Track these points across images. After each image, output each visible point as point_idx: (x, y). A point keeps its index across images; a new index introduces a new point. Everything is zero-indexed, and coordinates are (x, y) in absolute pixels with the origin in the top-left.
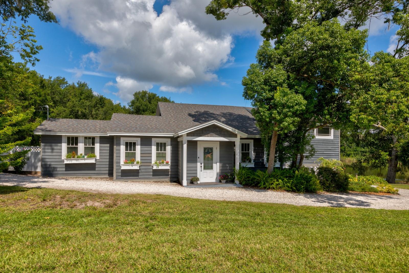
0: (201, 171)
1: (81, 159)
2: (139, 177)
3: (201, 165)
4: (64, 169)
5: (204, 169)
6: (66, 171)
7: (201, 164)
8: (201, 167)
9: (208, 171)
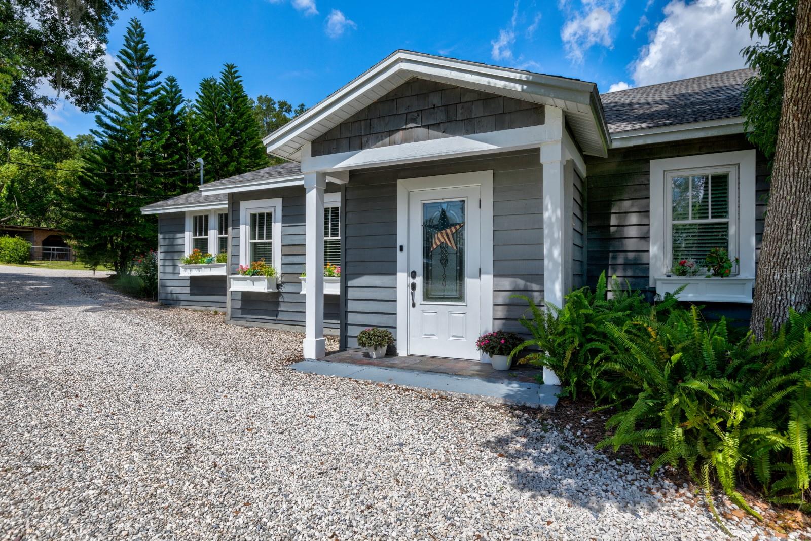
0: (414, 305)
1: (205, 267)
2: (279, 318)
3: (411, 281)
4: (188, 290)
5: (427, 296)
6: (191, 294)
7: (414, 275)
8: (414, 287)
9: (443, 308)
